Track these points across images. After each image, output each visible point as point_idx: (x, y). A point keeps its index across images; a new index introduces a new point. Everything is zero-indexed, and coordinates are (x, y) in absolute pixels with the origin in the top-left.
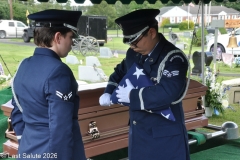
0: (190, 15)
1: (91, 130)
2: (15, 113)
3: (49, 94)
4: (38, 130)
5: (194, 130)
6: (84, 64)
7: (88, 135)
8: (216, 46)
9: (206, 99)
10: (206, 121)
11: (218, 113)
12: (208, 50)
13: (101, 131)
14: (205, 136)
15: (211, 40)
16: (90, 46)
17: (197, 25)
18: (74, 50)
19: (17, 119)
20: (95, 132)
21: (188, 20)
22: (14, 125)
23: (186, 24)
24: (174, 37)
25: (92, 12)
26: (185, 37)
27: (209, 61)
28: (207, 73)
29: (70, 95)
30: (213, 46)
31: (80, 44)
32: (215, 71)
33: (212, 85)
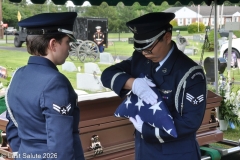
0: (200, 16)
1: (94, 145)
2: (11, 128)
3: (45, 109)
4: (35, 146)
5: (207, 146)
6: (83, 72)
7: (90, 150)
8: (230, 51)
9: (220, 110)
10: (221, 135)
11: (233, 126)
12: (221, 56)
13: (104, 146)
14: (220, 152)
15: (224, 44)
16: (88, 51)
17: (208, 27)
18: (72, 56)
19: (12, 134)
20: (97, 147)
21: (198, 22)
22: (10, 140)
23: (196, 27)
24: (183, 40)
25: (90, 14)
26: (194, 40)
27: (223, 67)
28: (221, 81)
29: (69, 108)
30: (226, 51)
31: (78, 49)
32: (230, 79)
33: (227, 95)
